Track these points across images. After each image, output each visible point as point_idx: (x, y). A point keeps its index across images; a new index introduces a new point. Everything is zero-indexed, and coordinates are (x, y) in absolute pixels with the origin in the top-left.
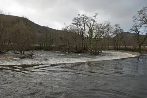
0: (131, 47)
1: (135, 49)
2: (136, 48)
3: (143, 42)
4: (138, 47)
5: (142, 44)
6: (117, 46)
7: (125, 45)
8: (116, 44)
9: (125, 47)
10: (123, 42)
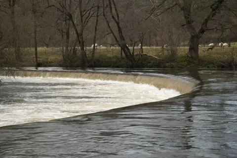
0: (152, 51)
1: (172, 57)
2: (174, 53)
3: (206, 22)
4: (183, 49)
5: (202, 31)
6: (82, 44)
7: (122, 38)
8: (72, 33)
9: (124, 48)
10: (113, 24)
